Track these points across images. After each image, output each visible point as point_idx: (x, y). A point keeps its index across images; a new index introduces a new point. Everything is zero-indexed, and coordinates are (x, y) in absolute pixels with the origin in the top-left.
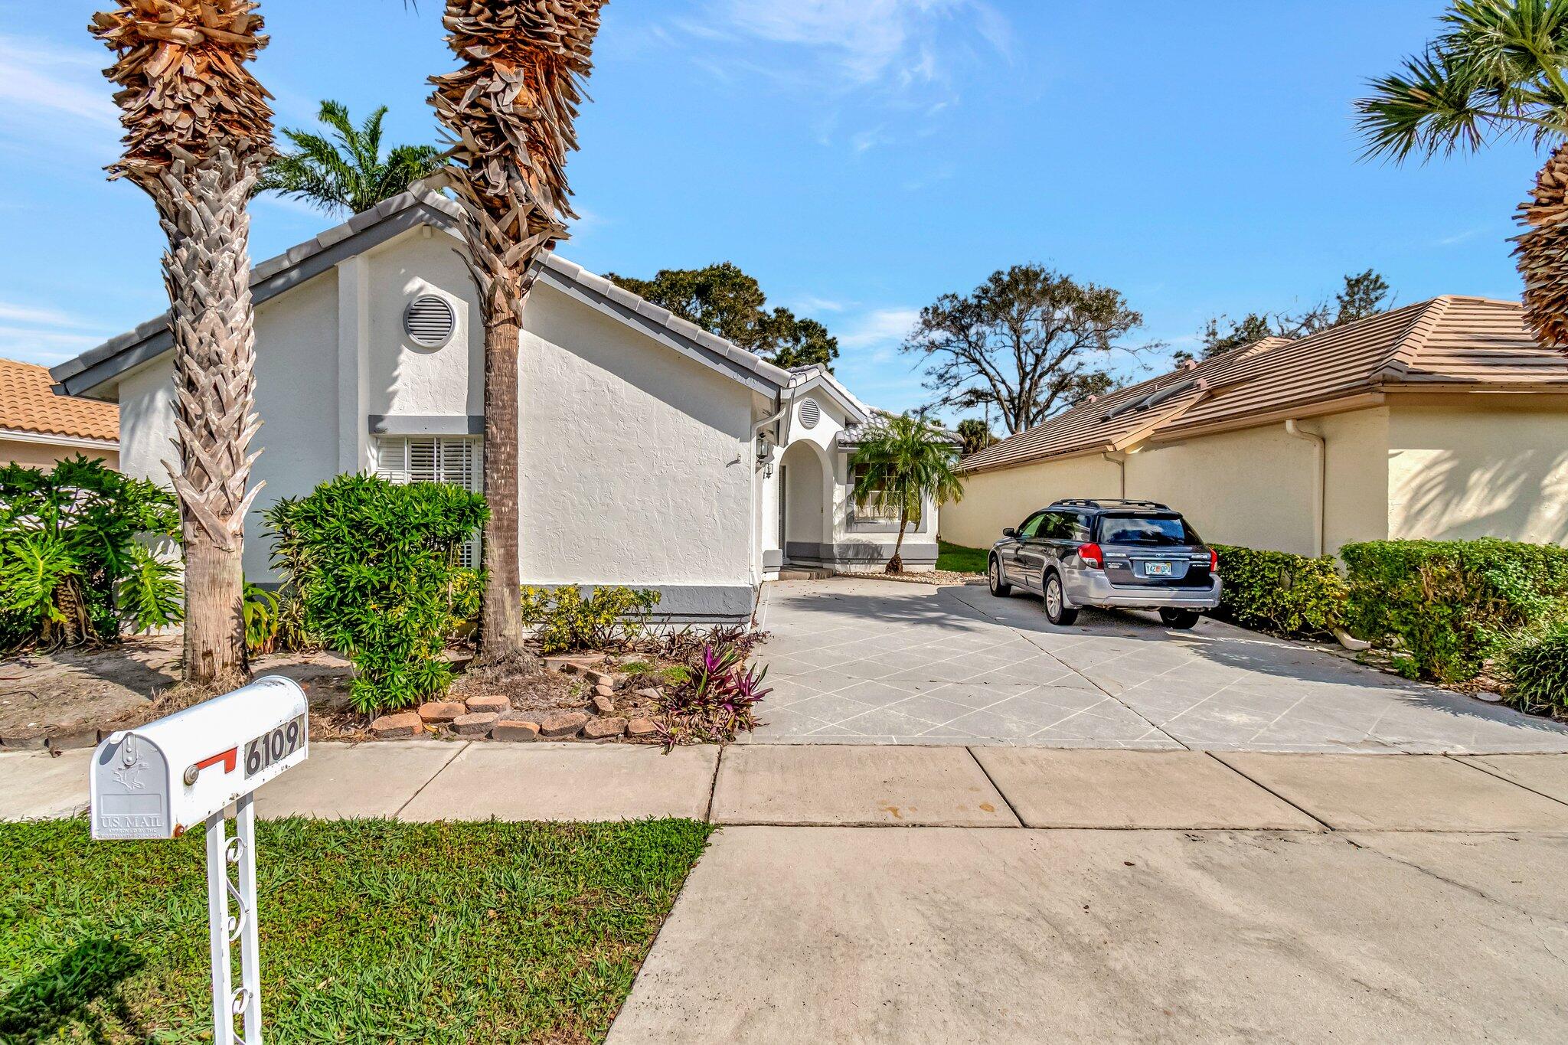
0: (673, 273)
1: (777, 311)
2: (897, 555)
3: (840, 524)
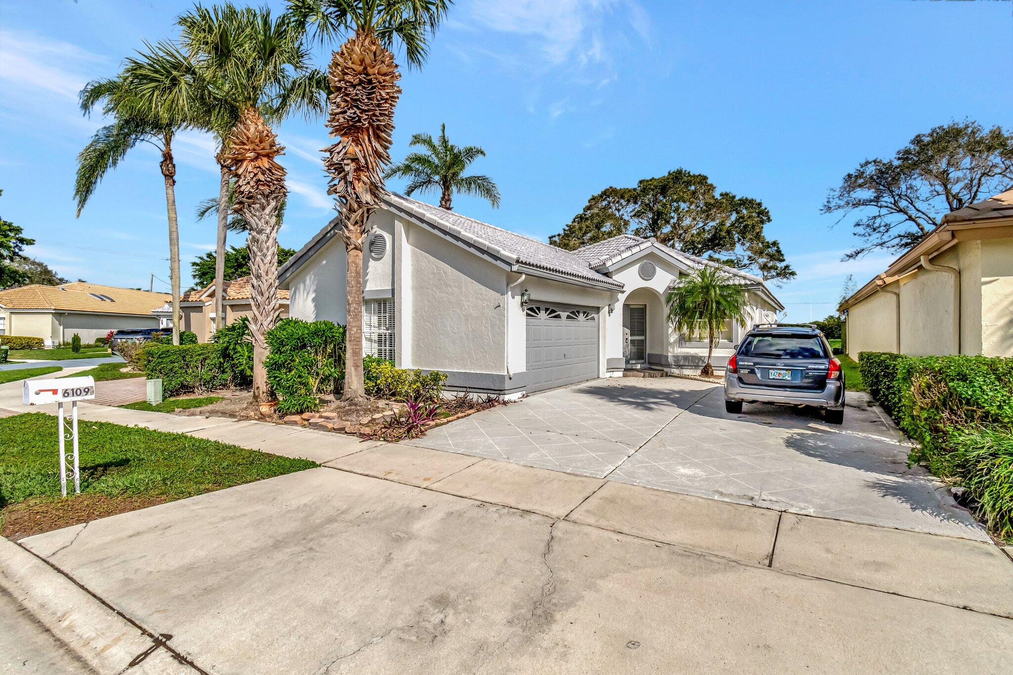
0: (647, 181)
1: (721, 195)
2: (708, 363)
3: (675, 342)
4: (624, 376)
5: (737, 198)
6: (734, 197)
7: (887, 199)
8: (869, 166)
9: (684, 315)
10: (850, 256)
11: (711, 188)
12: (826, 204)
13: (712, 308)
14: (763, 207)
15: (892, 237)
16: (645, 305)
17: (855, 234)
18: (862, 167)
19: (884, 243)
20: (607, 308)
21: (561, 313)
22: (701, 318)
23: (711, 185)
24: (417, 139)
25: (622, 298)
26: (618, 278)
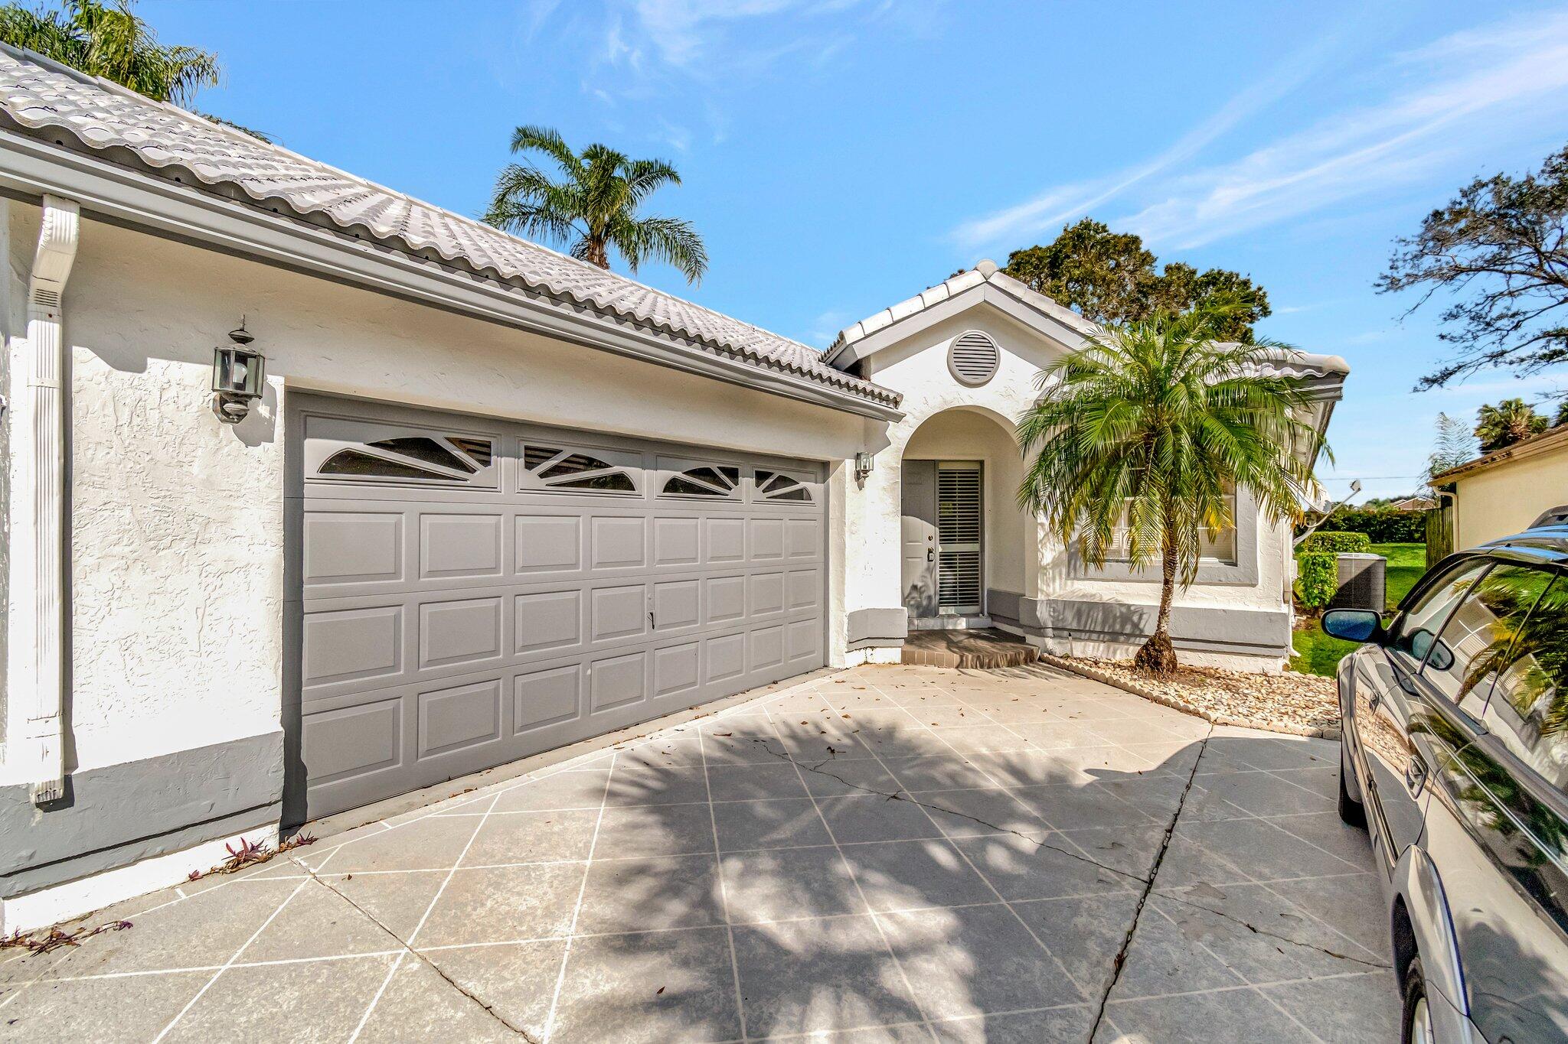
2: (1159, 632)
3: (1056, 564)
4: (907, 659)
5: (1198, 275)
6: (1194, 272)
7: (1523, 256)
8: (1482, 192)
9: (1077, 482)
10: (1431, 381)
11: (1147, 259)
12: (1388, 272)
13: (1178, 451)
14: (1253, 288)
15: (1530, 337)
16: (982, 463)
17: (1442, 337)
18: (1465, 194)
19: (1502, 353)
20: (849, 466)
21: (632, 472)
22: (1135, 491)
23: (1148, 254)
24: (525, 137)
25: (900, 434)
26: (882, 379)
